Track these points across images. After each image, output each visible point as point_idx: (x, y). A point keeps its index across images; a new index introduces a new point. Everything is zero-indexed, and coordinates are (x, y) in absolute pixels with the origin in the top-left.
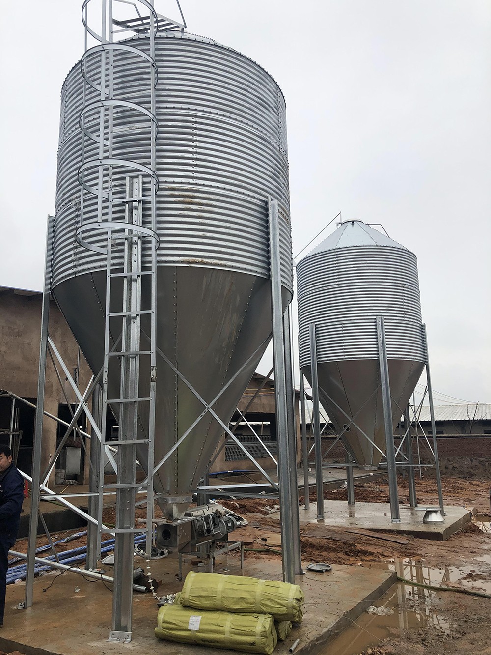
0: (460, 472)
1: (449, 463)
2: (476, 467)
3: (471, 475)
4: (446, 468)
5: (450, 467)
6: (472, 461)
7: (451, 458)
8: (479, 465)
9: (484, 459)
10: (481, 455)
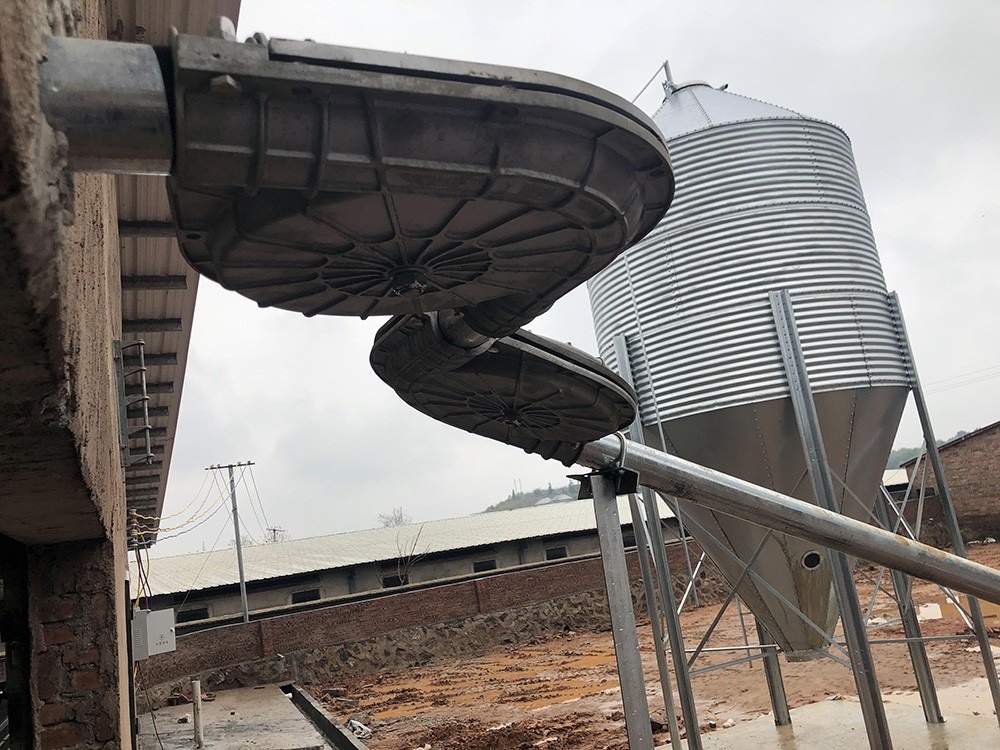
0: (410, 656)
1: (390, 643)
2: (432, 642)
3: (427, 658)
4: (387, 653)
5: (394, 649)
6: (425, 631)
7: (392, 633)
8: (436, 636)
9: (442, 625)
10: (436, 619)
